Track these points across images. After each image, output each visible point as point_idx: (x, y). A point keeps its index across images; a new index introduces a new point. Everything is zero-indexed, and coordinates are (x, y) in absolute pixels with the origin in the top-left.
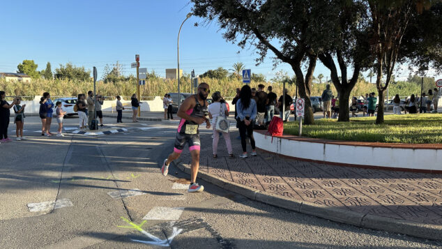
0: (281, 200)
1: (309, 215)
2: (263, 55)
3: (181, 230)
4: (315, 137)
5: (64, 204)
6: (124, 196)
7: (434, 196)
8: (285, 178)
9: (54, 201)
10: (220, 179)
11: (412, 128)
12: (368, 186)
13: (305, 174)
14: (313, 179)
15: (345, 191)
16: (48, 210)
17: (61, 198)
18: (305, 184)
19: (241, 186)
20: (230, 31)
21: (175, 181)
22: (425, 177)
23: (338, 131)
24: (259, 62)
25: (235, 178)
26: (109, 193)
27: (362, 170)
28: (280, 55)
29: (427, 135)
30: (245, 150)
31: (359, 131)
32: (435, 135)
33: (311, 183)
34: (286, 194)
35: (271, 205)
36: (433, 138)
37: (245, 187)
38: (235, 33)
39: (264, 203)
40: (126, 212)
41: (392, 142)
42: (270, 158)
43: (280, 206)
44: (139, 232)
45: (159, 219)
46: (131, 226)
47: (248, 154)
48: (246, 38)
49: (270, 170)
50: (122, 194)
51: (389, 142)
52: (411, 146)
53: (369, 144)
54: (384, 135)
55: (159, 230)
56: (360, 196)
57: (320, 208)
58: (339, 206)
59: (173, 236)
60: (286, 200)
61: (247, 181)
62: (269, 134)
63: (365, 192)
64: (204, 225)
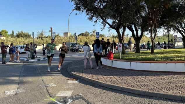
0: (114, 86)
1: (126, 92)
2: (104, 26)
3: (72, 100)
4: (126, 59)
5: (21, 91)
6: (47, 87)
7: (175, 82)
8: (114, 77)
9: (16, 90)
10: (88, 78)
11: (165, 55)
12: (149, 79)
13: (123, 75)
14: (127, 77)
15: (139, 81)
16: (14, 93)
17: (20, 88)
18: (123, 79)
19: (97, 80)
21: (69, 80)
22: (171, 75)
23: (136, 57)
24: (103, 29)
25: (94, 77)
26: (40, 86)
27: (146, 72)
28: (111, 26)
29: (171, 57)
30: (98, 65)
31: (144, 57)
32: (175, 57)
33: (126, 78)
34: (115, 83)
35: (109, 88)
36: (174, 59)
37: (98, 81)
38: (92, 17)
39: (105, 87)
40: (48, 93)
41: (158, 61)
43: (113, 88)
44: (54, 101)
45: (62, 96)
46: (51, 99)
47: (99, 67)
48: (97, 20)
49: (109, 74)
51: (157, 61)
52: (165, 62)
53: (149, 62)
54: (154, 58)
55: (63, 101)
56: (146, 83)
57: (130, 89)
58: (137, 88)
59: (69, 103)
60: (116, 86)
61: (99, 78)
62: (108, 58)
63: (148, 81)
64: (82, 98)
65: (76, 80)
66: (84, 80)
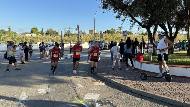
0: (144, 92)
1: (157, 100)
2: (133, 25)
3: (100, 104)
5: (51, 90)
6: (75, 87)
8: (145, 82)
9: (47, 89)
10: (115, 81)
12: (185, 87)
13: (154, 80)
14: (158, 82)
15: (173, 89)
16: (45, 92)
17: (50, 88)
18: (154, 85)
20: (118, 15)
21: (95, 81)
24: (131, 28)
26: (69, 86)
27: (181, 78)
28: (141, 25)
31: (179, 60)
33: (157, 84)
34: (145, 90)
35: (137, 94)
37: (126, 85)
38: (120, 16)
39: (134, 93)
40: (76, 95)
42: (137, 71)
43: (143, 95)
44: (83, 104)
45: (90, 99)
46: (78, 101)
48: (126, 18)
50: (74, 86)
53: (185, 66)
55: (90, 104)
56: (181, 92)
57: (162, 97)
58: (171, 97)
60: (146, 93)
61: (127, 82)
62: (136, 60)
63: (183, 90)
64: (110, 103)
65: (103, 82)
66: (111, 83)
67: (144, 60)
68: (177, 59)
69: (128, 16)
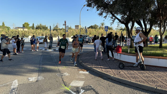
0: (122, 80)
1: (134, 86)
2: (114, 21)
3: (84, 91)
5: (41, 78)
6: (62, 76)
8: (123, 71)
9: (37, 77)
10: (97, 70)
12: (157, 75)
13: (131, 69)
14: (135, 71)
15: (147, 76)
16: (35, 80)
17: (40, 76)
18: (131, 73)
19: (106, 73)
21: (80, 70)
24: (112, 24)
25: (103, 70)
27: (154, 68)
28: (120, 21)
31: (152, 52)
33: (134, 73)
35: (117, 81)
37: (107, 74)
38: (102, 13)
39: (114, 80)
40: (63, 82)
42: (117, 61)
43: (122, 82)
44: (69, 91)
45: (75, 85)
46: (65, 88)
48: (107, 15)
51: (166, 57)
53: (157, 57)
54: (163, 54)
55: (76, 90)
56: (154, 79)
57: (138, 84)
58: (146, 83)
59: (81, 93)
60: (124, 80)
61: (108, 71)
62: (116, 52)
63: (156, 77)
64: (93, 89)
65: (87, 71)
66: (94, 71)
67: (123, 51)
68: (151, 51)
69: (109, 13)
